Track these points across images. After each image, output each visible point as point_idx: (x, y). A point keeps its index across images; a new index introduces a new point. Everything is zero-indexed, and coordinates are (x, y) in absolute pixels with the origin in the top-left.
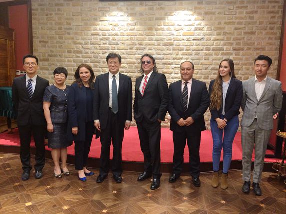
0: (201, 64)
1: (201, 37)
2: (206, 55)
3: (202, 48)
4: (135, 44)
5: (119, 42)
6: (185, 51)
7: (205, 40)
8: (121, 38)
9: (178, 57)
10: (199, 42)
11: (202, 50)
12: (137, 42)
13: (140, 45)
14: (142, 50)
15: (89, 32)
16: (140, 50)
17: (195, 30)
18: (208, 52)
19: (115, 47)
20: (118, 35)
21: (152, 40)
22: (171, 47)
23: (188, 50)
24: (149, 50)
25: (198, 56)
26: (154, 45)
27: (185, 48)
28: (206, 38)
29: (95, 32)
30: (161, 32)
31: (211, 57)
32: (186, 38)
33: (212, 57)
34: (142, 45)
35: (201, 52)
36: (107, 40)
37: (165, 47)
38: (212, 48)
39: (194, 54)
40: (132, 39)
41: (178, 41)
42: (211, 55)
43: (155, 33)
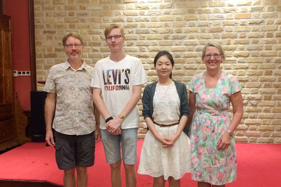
0: (261, 56)
1: (260, 20)
2: (268, 43)
3: (261, 34)
4: (170, 32)
5: (150, 30)
6: (238, 39)
7: (266, 23)
8: (152, 24)
9: (230, 46)
10: (258, 26)
11: (262, 37)
12: (174, 29)
13: (178, 33)
14: (181, 39)
15: (110, 17)
16: (178, 39)
17: (251, 11)
18: (270, 39)
19: (144, 37)
20: (148, 21)
21: (194, 26)
22: (220, 34)
23: (242, 38)
24: (190, 38)
25: (256, 45)
26: (196, 32)
27: (239, 35)
28: (266, 20)
29: (118, 17)
30: (206, 15)
31: (274, 46)
32: (239, 21)
33: (276, 45)
34: (181, 32)
35: (261, 40)
36: (133, 27)
37: (211, 35)
38: (275, 33)
39: (251, 42)
40: (166, 25)
41: (229, 25)
42: (274, 42)
43: (198, 16)
